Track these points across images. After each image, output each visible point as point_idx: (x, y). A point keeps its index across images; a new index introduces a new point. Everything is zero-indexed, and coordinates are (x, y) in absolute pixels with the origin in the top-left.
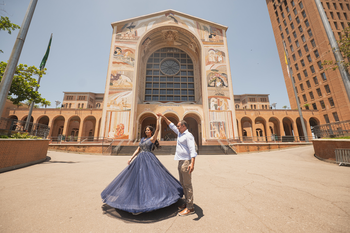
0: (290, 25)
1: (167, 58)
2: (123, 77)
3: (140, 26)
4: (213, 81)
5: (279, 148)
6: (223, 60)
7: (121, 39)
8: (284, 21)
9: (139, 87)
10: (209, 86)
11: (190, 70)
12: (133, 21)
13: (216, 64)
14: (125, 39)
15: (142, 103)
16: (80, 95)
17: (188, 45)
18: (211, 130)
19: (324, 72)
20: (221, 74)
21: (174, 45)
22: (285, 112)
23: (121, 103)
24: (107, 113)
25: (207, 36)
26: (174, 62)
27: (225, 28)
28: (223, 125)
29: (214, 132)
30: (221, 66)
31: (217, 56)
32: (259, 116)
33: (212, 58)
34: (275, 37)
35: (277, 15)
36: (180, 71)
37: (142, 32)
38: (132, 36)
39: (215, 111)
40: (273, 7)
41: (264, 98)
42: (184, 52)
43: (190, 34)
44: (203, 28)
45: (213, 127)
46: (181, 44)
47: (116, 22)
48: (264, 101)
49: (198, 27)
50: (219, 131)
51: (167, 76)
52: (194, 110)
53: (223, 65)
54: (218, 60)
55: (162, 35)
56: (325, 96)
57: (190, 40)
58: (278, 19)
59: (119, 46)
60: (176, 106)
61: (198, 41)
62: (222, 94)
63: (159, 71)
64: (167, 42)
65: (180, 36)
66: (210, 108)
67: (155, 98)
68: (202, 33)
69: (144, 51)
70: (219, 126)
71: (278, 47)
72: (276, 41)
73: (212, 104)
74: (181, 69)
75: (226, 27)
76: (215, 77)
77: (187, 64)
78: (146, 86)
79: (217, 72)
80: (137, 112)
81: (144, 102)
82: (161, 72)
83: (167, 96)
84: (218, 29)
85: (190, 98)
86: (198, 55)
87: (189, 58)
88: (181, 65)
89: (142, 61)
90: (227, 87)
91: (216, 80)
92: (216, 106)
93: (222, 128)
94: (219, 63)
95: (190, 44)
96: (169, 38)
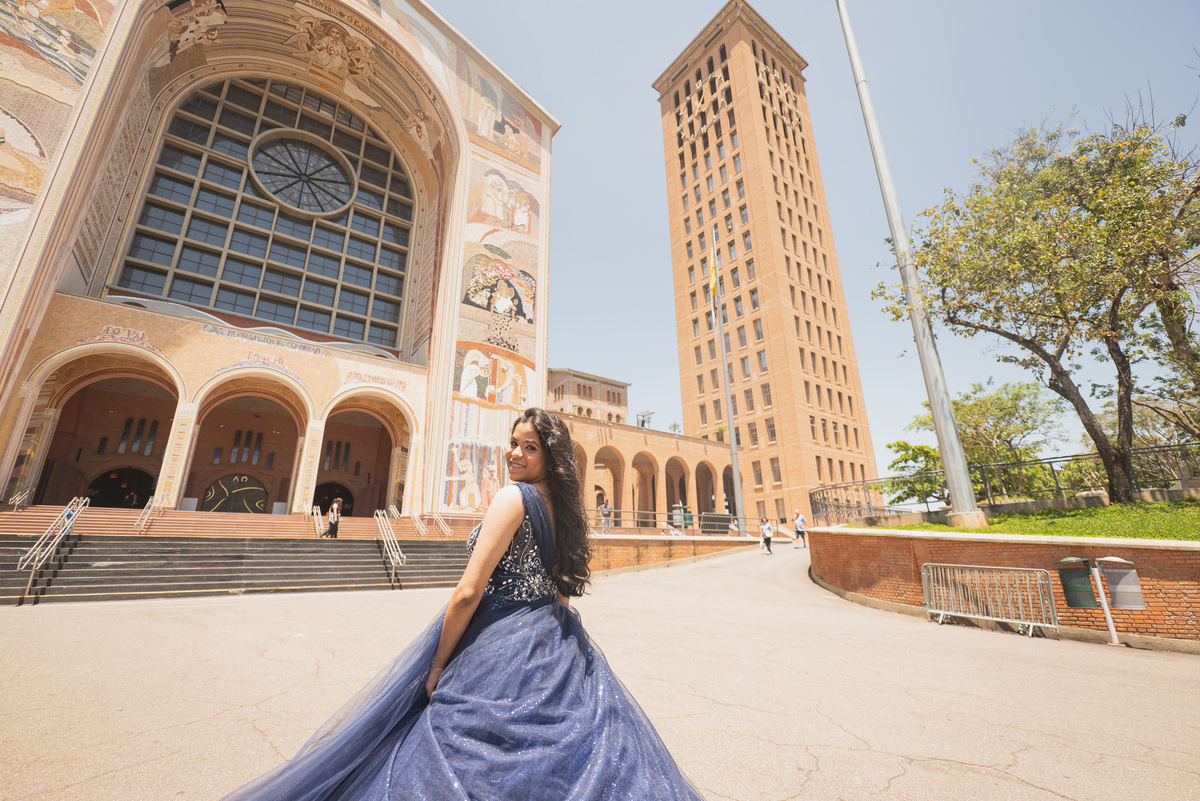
0: (708, 204)
1: (296, 130)
4: (487, 287)
5: (695, 554)
6: (530, 224)
8: (695, 188)
9: (89, 201)
10: (467, 301)
11: (397, 220)
13: (505, 230)
15: (94, 292)
17: (405, 122)
18: (451, 475)
19: (764, 351)
20: (516, 272)
21: (340, 94)
22: (674, 441)
25: (487, 120)
26: (327, 162)
27: (553, 122)
28: (499, 460)
29: (462, 485)
30: (519, 242)
31: (512, 202)
32: (610, 443)
33: (495, 203)
34: (671, 223)
35: (683, 165)
36: (349, 209)
39: (474, 402)
40: (676, 139)
41: (616, 393)
42: (383, 141)
43: (426, 81)
44: (479, 83)
45: (459, 464)
46: (374, 104)
48: (614, 401)
49: (461, 71)
50: (479, 484)
51: (281, 206)
52: (390, 383)
53: (529, 244)
54: (513, 220)
55: (291, 22)
57: (419, 106)
58: (683, 176)
60: (303, 352)
61: (453, 122)
62: (510, 342)
63: (240, 172)
64: (313, 68)
65: (377, 67)
66: (457, 387)
67: (190, 289)
68: (472, 99)
69: (174, 46)
70: (481, 462)
71: (673, 251)
72: (671, 234)
73: (469, 373)
74: (354, 201)
75: (558, 123)
76: (493, 274)
77: (387, 192)
78: (143, 218)
79: (506, 261)
80: (39, 335)
81: (112, 291)
82: (249, 177)
83: (263, 298)
84: (528, 114)
85: (378, 332)
86: (439, 173)
87: (402, 175)
88: (361, 188)
89: (146, 88)
90: (530, 321)
91: (496, 286)
92: (481, 383)
93: (492, 471)
94: (517, 230)
95: (417, 119)
96: (324, 55)
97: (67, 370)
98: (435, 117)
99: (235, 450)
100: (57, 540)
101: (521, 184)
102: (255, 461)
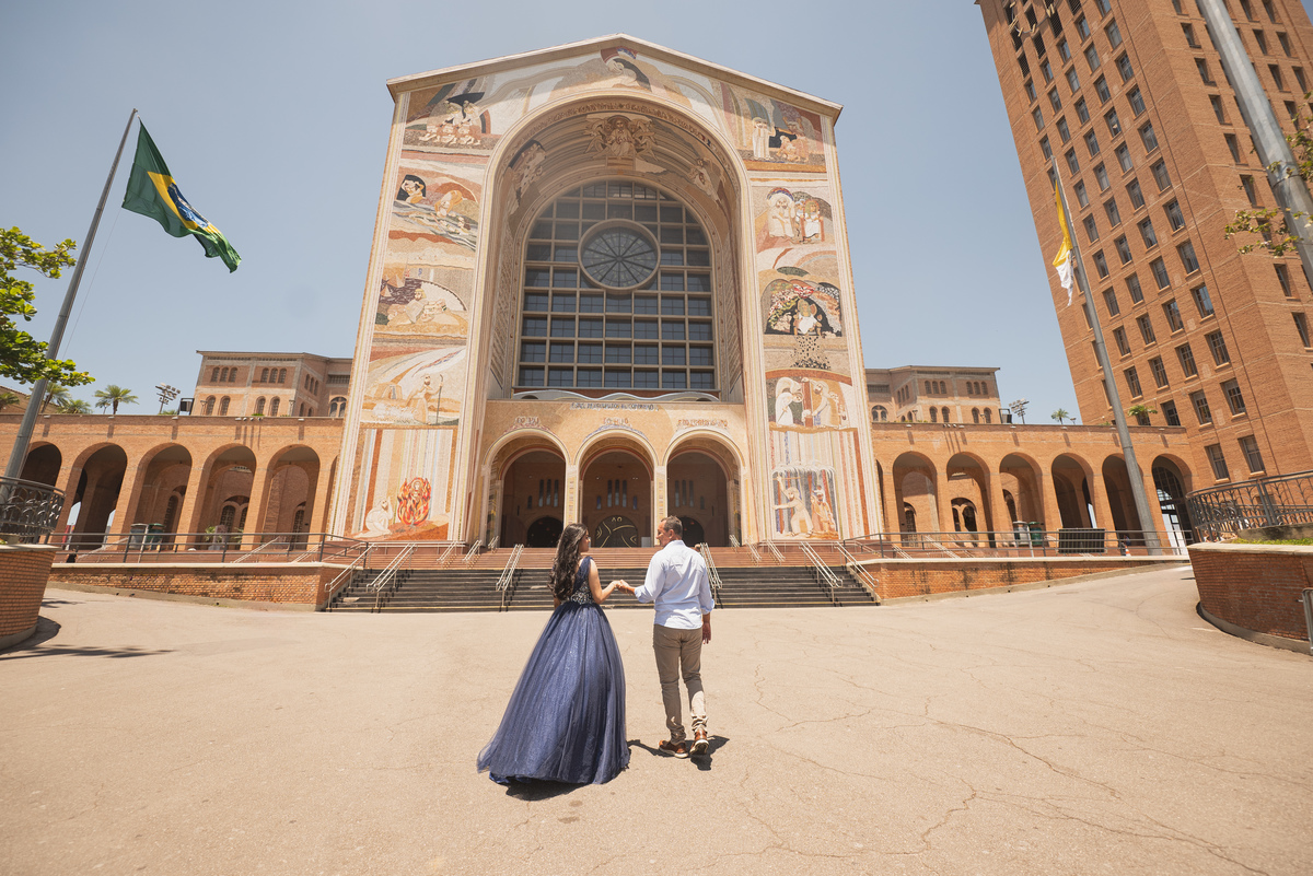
0: (1073, 108)
1: (607, 221)
2: (430, 293)
3: (502, 95)
4: (787, 311)
5: (1048, 578)
6: (822, 231)
7: (425, 143)
8: (1050, 94)
9: (493, 331)
10: (769, 330)
11: (697, 269)
12: (472, 75)
13: (798, 246)
14: (441, 144)
15: (507, 396)
16: (264, 364)
17: (688, 175)
18: (779, 503)
19: (1203, 285)
20: (814, 287)
21: (634, 173)
22: (1061, 434)
23: (422, 395)
24: (361, 436)
25: (761, 140)
26: (633, 238)
27: (832, 108)
28: (825, 484)
29: (791, 512)
30: (814, 254)
31: (800, 214)
32: (964, 449)
33: (782, 222)
34: (1020, 152)
35: (1026, 70)
36: (657, 274)
37: (508, 117)
38: (470, 134)
39: (792, 429)
40: (1010, 41)
41: (980, 382)
42: (675, 200)
43: (698, 130)
44: (747, 107)
45: (786, 493)
46: (660, 170)
47: (409, 78)
48: (978, 393)
49: (729, 106)
50: (809, 509)
51: (607, 290)
52: (713, 424)
53: (825, 253)
54: (804, 232)
55: (588, 132)
56: (1209, 374)
57: (697, 155)
58: (1029, 85)
59: (416, 171)
60: (641, 410)
61: (728, 158)
62: (820, 361)
63: (576, 272)
65: (657, 136)
66: (772, 418)
67: (560, 376)
68: (743, 126)
69: (519, 193)
70: (807, 488)
71: (1029, 188)
72: (1023, 166)
73: (783, 401)
74: (661, 264)
75: (836, 106)
76: (791, 296)
77: (685, 246)
78: (524, 331)
79: (802, 279)
80: (484, 432)
81: (517, 391)
82: (582, 274)
83: (608, 370)
84: (803, 113)
85: (698, 377)
86: (726, 211)
87: (695, 225)
88: (664, 250)
89: (509, 232)
90: (839, 334)
91: (796, 307)
92: (796, 408)
93: (820, 496)
94: (809, 241)
95: (698, 167)
96: (615, 146)
97: (502, 452)
98: (714, 160)
99: (610, 496)
100: (512, 572)
101: (807, 191)
102: (624, 504)
